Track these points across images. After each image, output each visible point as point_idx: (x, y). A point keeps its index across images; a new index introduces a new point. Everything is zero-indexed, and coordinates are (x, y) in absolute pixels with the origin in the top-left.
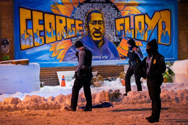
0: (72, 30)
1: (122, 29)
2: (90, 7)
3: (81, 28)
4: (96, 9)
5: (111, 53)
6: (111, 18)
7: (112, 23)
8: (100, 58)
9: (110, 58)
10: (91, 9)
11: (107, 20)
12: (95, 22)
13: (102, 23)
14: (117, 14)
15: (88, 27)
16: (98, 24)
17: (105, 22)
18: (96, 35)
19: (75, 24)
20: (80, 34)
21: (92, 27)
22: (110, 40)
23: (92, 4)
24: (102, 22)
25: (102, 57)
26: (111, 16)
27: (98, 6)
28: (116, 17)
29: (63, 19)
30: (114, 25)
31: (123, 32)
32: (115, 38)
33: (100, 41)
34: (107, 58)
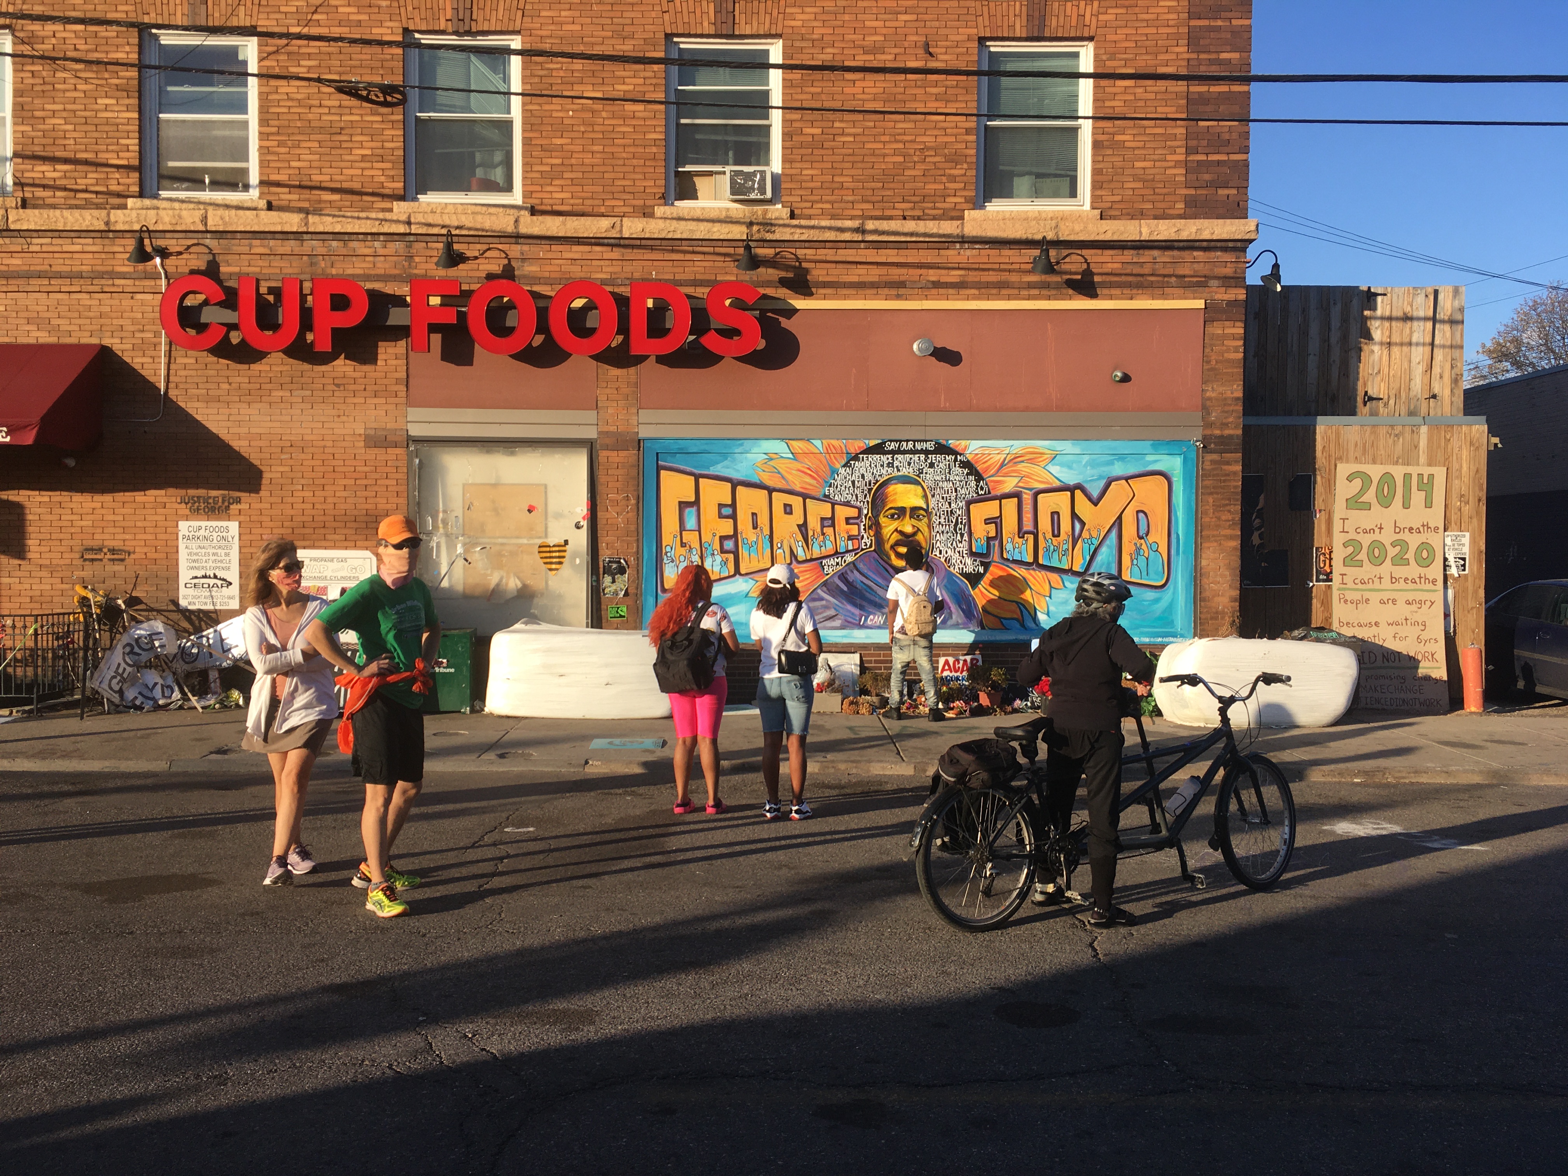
0: (823, 534)
1: (992, 534)
2: (882, 466)
3: (854, 529)
4: (904, 471)
5: (953, 607)
6: (956, 499)
7: (959, 515)
9: (949, 622)
10: (886, 473)
12: (901, 512)
13: (924, 516)
14: (977, 489)
15: (875, 526)
16: (911, 517)
17: (934, 512)
18: (902, 550)
19: (833, 518)
20: (850, 548)
21: (889, 527)
23: (890, 456)
24: (922, 512)
26: (954, 494)
27: (909, 464)
28: (973, 496)
29: (796, 502)
30: (964, 521)
31: (994, 544)
32: (969, 561)
34: (938, 620)
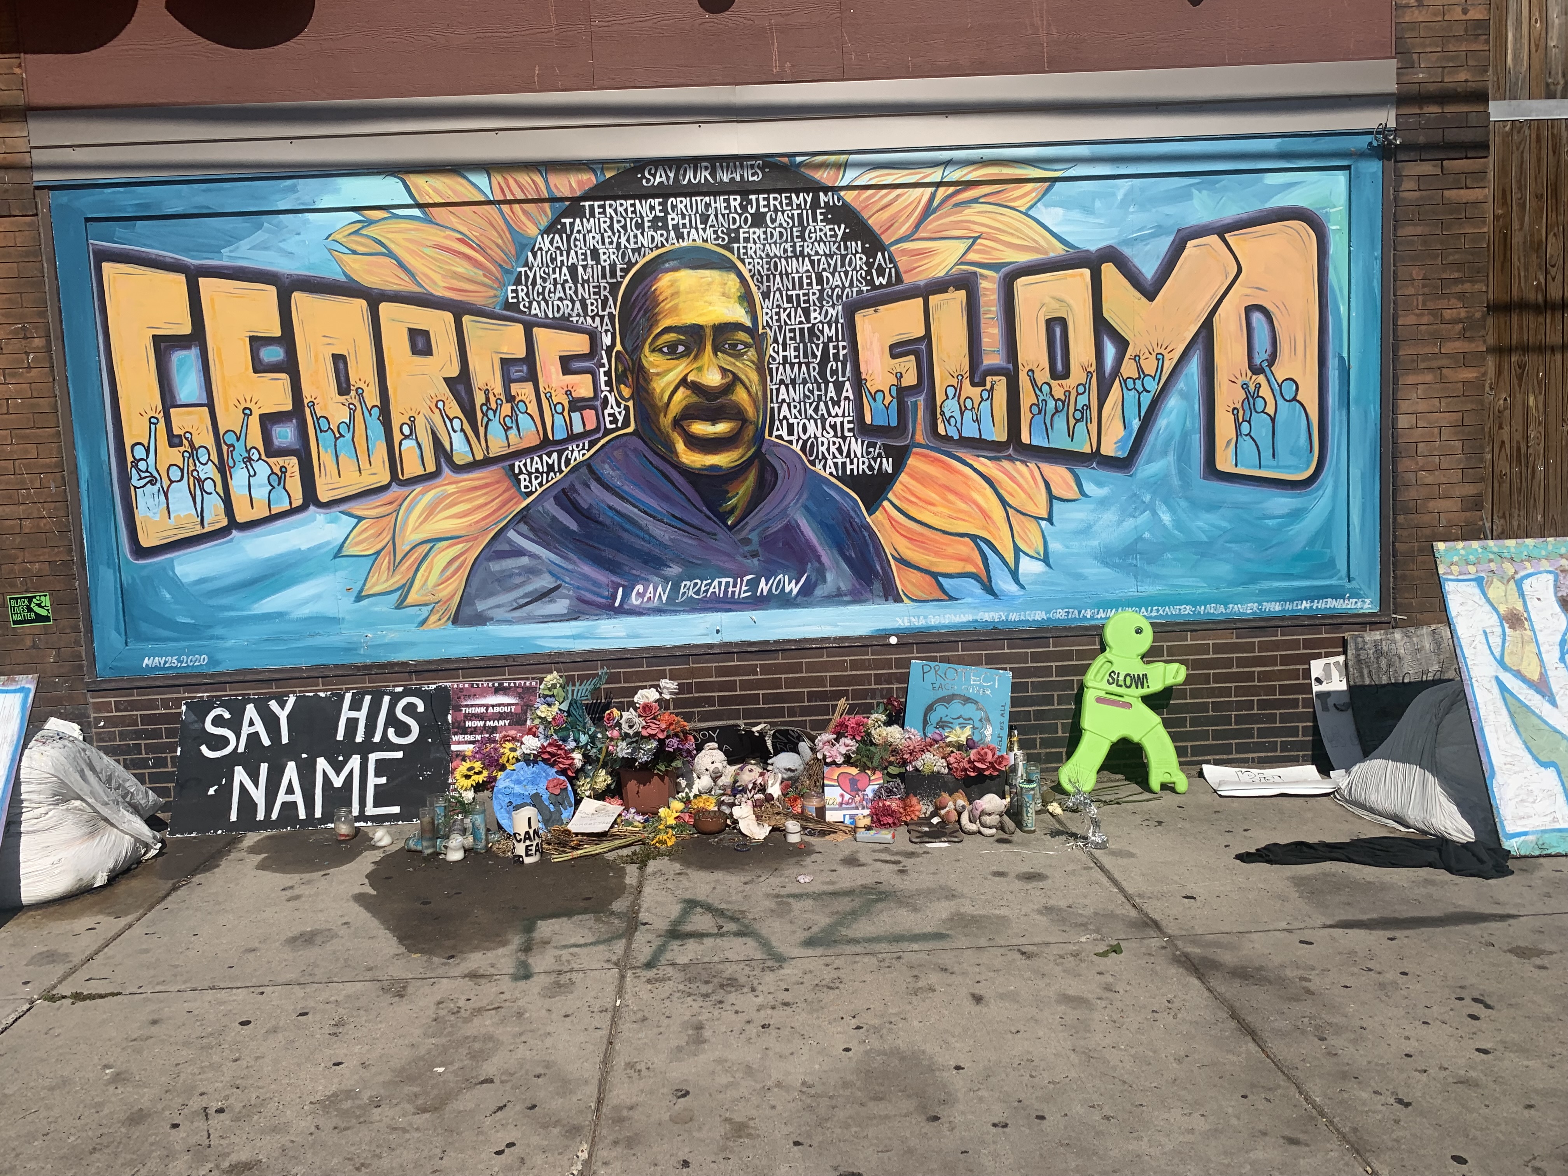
1: (910, 379)
2: (639, 226)
3: (582, 385)
4: (694, 238)
5: (826, 555)
6: (821, 299)
7: (830, 339)
8: (742, 591)
9: (819, 591)
10: (650, 243)
11: (784, 316)
12: (692, 338)
13: (747, 345)
14: (869, 273)
15: (634, 374)
16: (715, 350)
17: (771, 334)
18: (700, 428)
19: (530, 359)
20: (578, 428)
21: (666, 376)
22: (813, 463)
23: (655, 202)
25: (753, 585)
26: (816, 288)
27: (704, 219)
28: (860, 292)
29: (437, 323)
30: (842, 353)
31: (915, 404)
32: (857, 447)
33: (736, 473)
34: (793, 588)
